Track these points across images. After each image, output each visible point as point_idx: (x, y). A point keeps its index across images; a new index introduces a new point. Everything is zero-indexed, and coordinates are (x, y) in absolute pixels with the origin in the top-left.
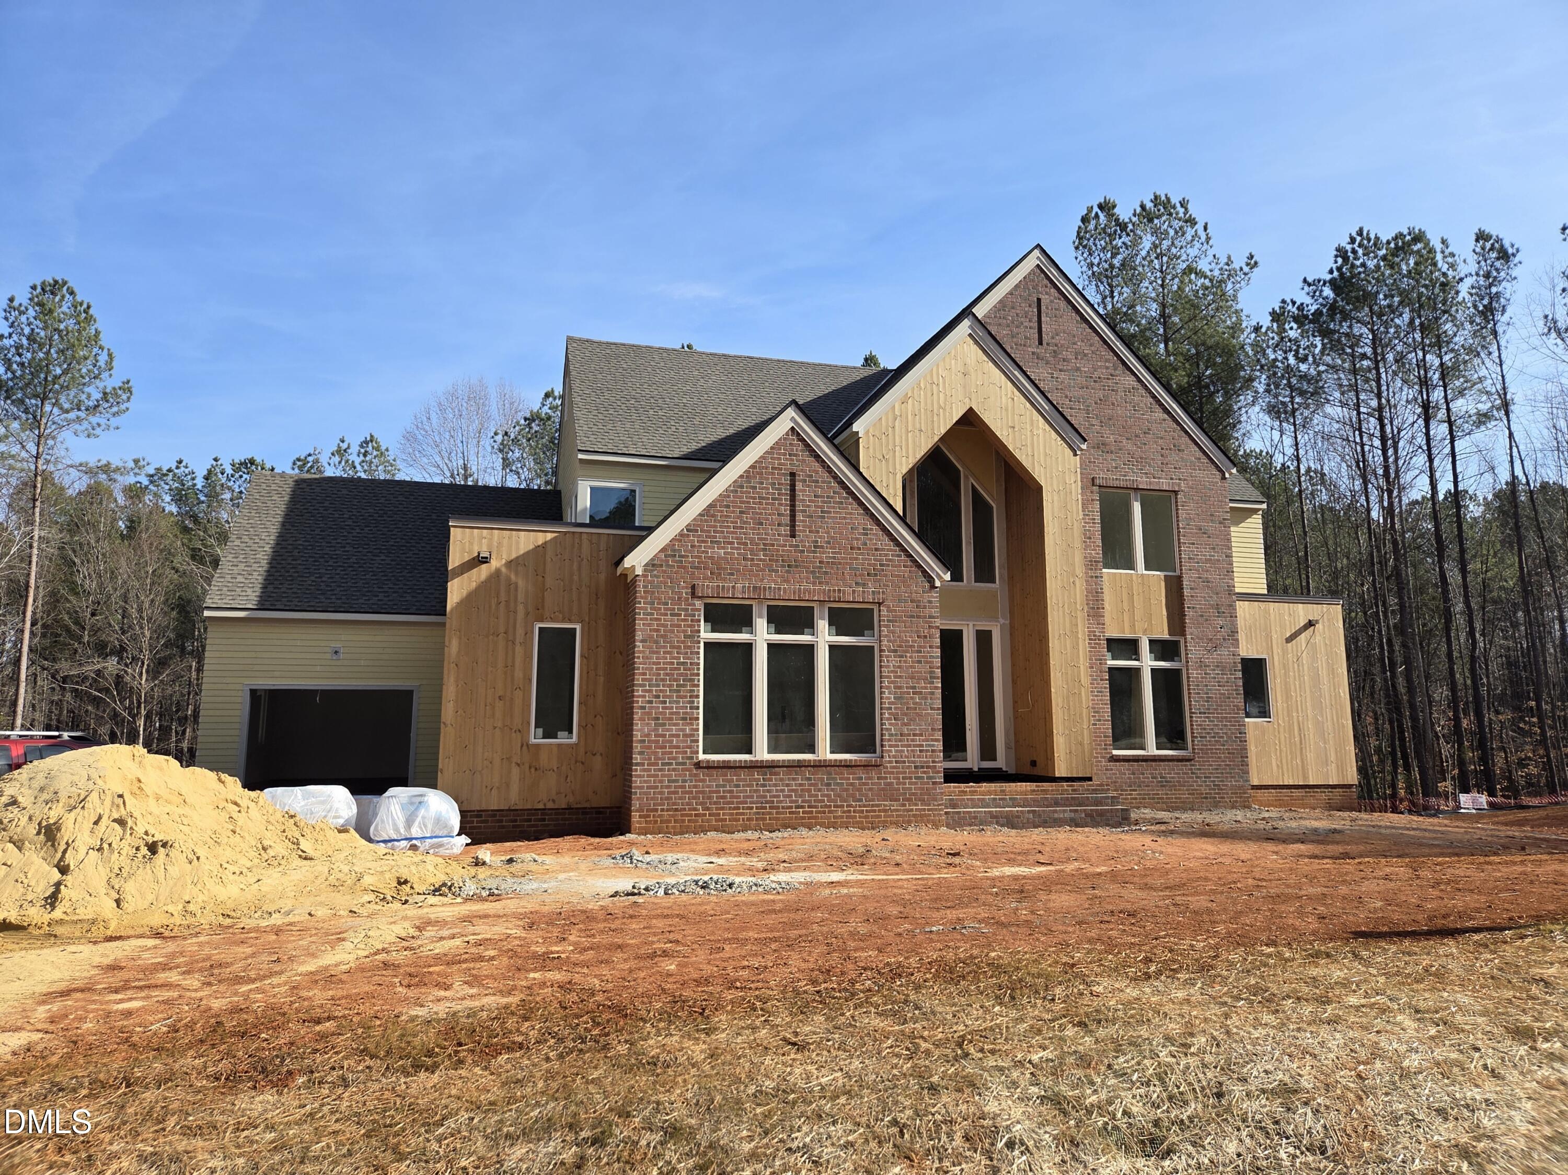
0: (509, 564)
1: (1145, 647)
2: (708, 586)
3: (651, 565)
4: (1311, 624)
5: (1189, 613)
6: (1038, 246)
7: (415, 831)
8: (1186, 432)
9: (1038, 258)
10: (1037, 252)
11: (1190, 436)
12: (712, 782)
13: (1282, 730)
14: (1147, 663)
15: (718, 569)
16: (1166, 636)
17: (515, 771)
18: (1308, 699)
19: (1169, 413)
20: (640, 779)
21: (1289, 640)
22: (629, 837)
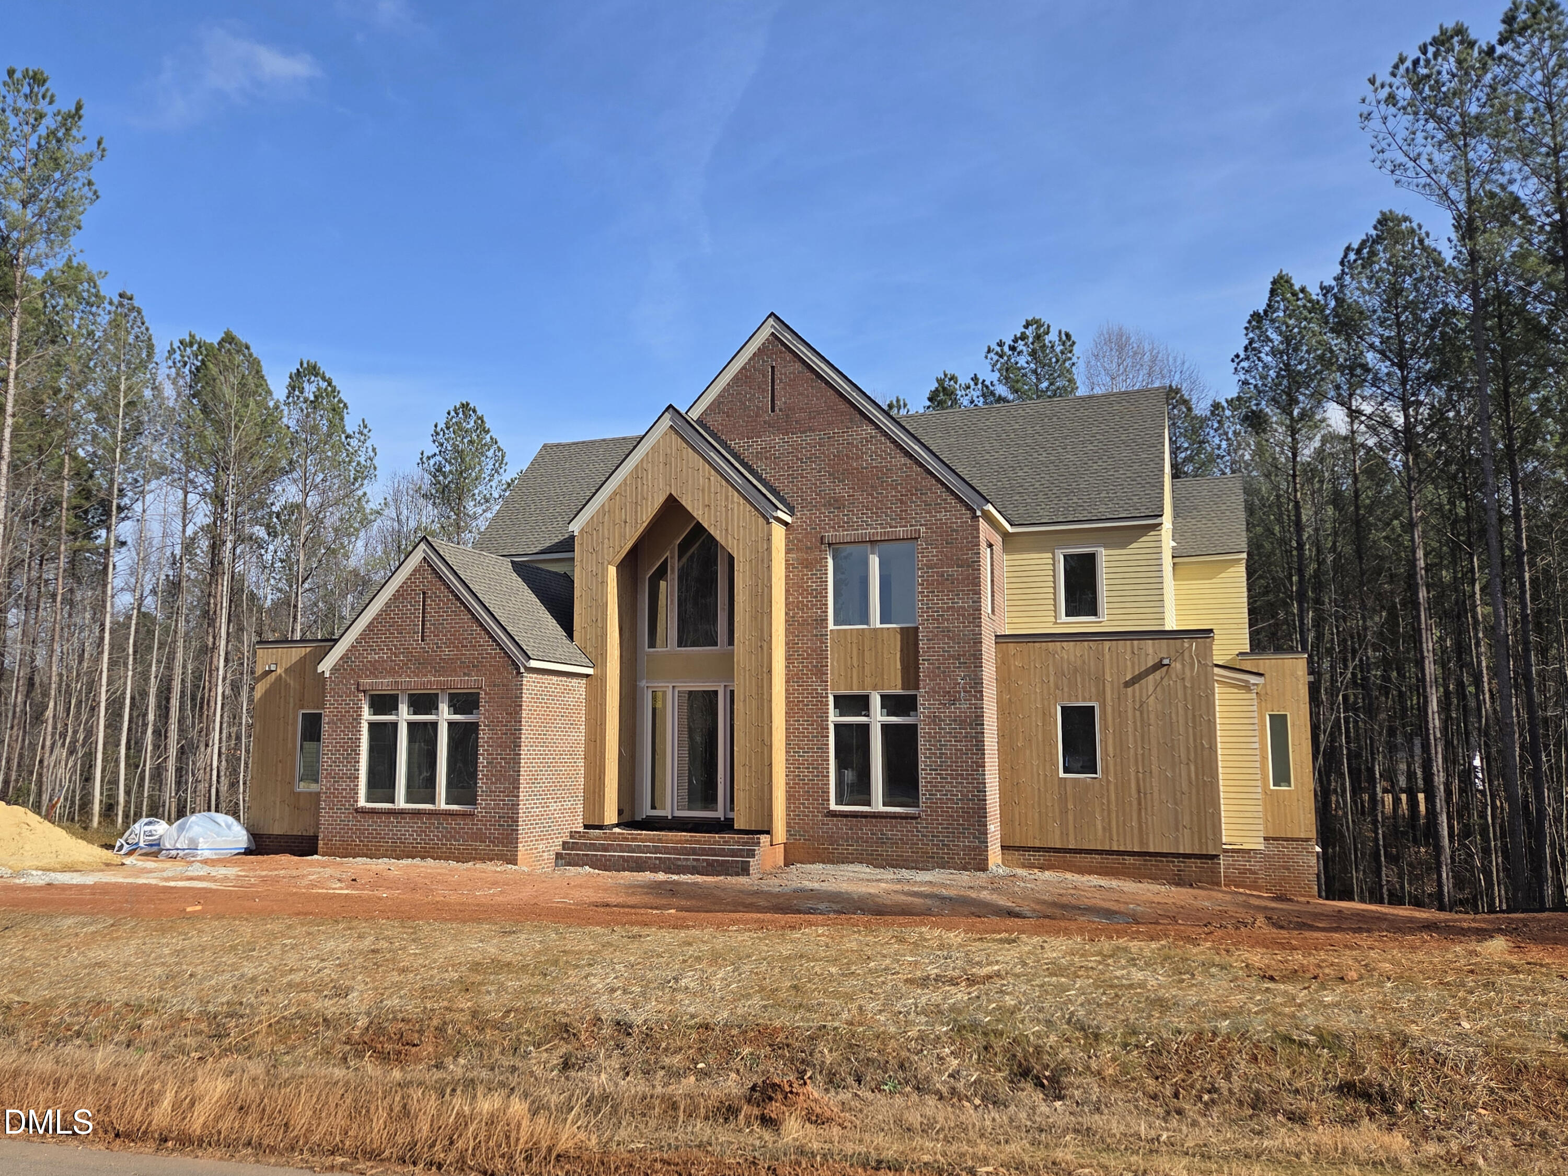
0: (286, 670)
1: (876, 702)
2: (366, 682)
3: (334, 670)
4: (1159, 665)
5: (924, 666)
6: (772, 314)
7: (178, 846)
8: (931, 473)
9: (773, 326)
10: (771, 321)
11: (935, 476)
12: (367, 823)
13: (1112, 787)
14: (877, 718)
15: (375, 669)
16: (899, 691)
17: (287, 808)
18: (1154, 752)
19: (911, 456)
20: (325, 817)
21: (1127, 684)
22: (316, 857)
